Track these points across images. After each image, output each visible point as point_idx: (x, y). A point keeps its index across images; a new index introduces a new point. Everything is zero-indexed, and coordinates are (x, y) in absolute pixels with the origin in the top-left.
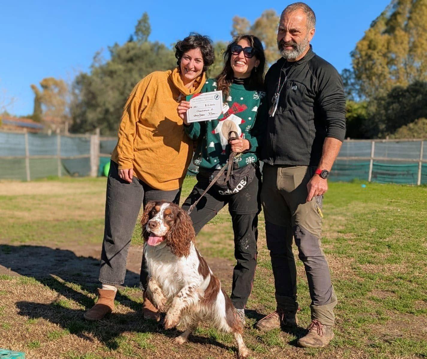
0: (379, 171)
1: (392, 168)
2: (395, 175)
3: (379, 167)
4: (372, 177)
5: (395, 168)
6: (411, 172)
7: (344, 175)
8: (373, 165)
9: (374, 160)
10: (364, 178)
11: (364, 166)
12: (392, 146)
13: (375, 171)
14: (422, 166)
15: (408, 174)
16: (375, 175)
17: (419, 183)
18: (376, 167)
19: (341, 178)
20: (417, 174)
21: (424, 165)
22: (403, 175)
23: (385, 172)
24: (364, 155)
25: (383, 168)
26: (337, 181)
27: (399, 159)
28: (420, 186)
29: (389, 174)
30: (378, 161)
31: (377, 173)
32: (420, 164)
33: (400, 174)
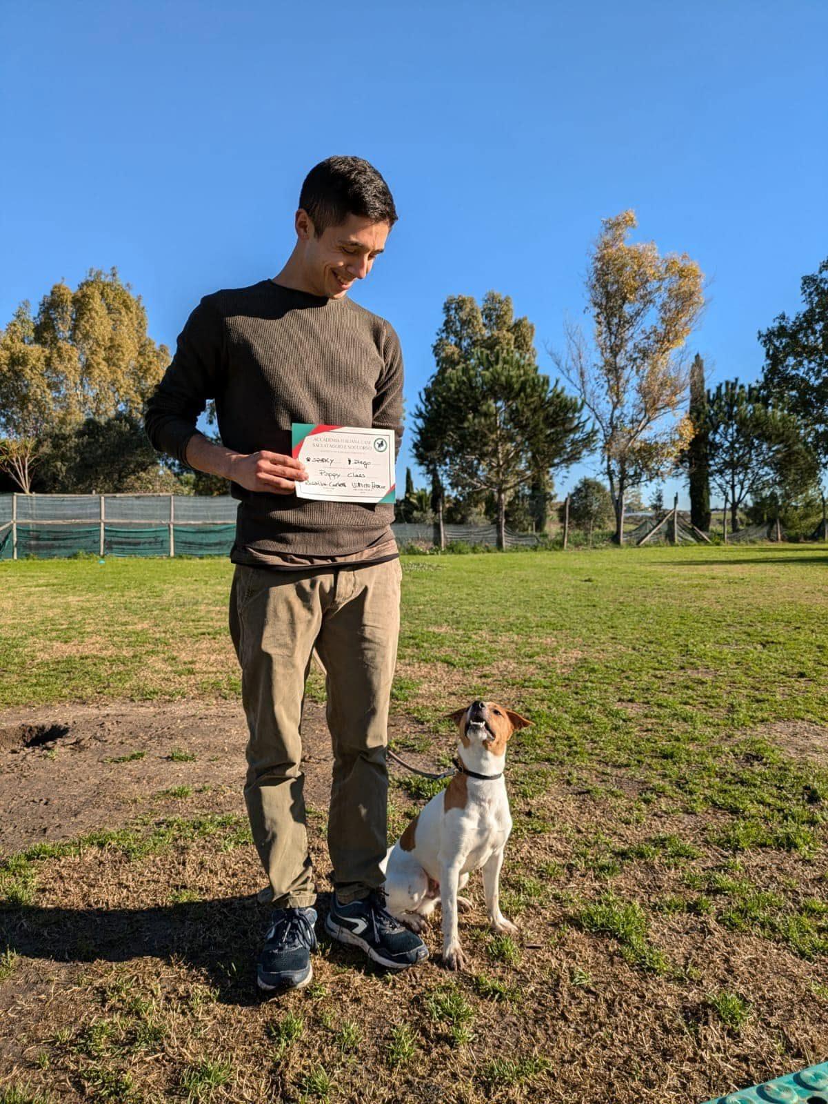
0: (116, 539)
1: (133, 535)
2: (139, 544)
3: (113, 534)
4: (105, 549)
5: (138, 535)
6: (161, 539)
7: (59, 547)
8: (105, 530)
9: (105, 523)
10: (92, 550)
11: (92, 533)
12: (130, 502)
13: (109, 539)
14: (175, 530)
15: (156, 542)
16: (109, 546)
17: (172, 554)
18: (108, 534)
19: (56, 552)
20: (169, 541)
21: (178, 528)
22: (150, 543)
23: (124, 540)
24: (90, 516)
25: (119, 534)
26: (51, 556)
27: (143, 521)
28: (174, 557)
29: (130, 544)
30: (111, 525)
31: (111, 542)
32: (172, 527)
33: (145, 543)
